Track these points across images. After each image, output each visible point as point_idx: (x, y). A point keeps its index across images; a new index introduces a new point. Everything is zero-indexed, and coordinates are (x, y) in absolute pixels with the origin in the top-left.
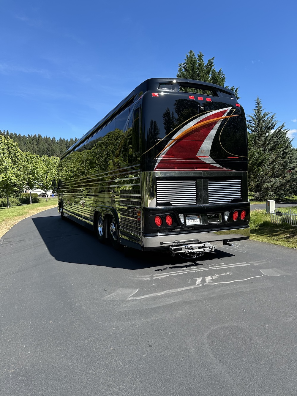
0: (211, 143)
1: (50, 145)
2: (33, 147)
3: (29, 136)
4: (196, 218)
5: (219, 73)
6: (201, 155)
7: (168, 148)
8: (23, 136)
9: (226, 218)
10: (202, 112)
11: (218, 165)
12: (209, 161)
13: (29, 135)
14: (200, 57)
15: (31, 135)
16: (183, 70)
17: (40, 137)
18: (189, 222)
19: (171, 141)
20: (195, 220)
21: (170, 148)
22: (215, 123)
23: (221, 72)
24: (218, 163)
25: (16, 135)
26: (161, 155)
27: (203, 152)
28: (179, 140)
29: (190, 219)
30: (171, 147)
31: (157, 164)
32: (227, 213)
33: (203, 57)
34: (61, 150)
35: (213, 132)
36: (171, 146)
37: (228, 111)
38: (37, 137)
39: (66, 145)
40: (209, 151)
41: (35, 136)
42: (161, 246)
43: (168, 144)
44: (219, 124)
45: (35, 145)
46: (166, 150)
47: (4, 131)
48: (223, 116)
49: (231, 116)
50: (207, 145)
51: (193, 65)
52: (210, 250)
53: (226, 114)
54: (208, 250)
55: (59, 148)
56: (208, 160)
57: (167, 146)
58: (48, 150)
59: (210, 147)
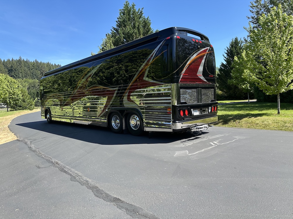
0: (203, 67)
4: (198, 111)
5: (147, 19)
6: (199, 74)
7: (185, 69)
9: (210, 111)
10: (199, 49)
11: (205, 80)
12: (202, 78)
14: (133, 6)
16: (122, 14)
18: (195, 113)
19: (186, 65)
21: (186, 70)
22: (204, 55)
23: (149, 18)
26: (182, 73)
27: (200, 72)
28: (190, 65)
29: (196, 111)
31: (180, 79)
32: (210, 108)
33: (135, 6)
35: (203, 61)
37: (208, 49)
40: (202, 72)
42: (181, 128)
43: (185, 67)
44: (206, 56)
46: (184, 71)
48: (207, 52)
49: (210, 52)
50: (201, 69)
51: (129, 11)
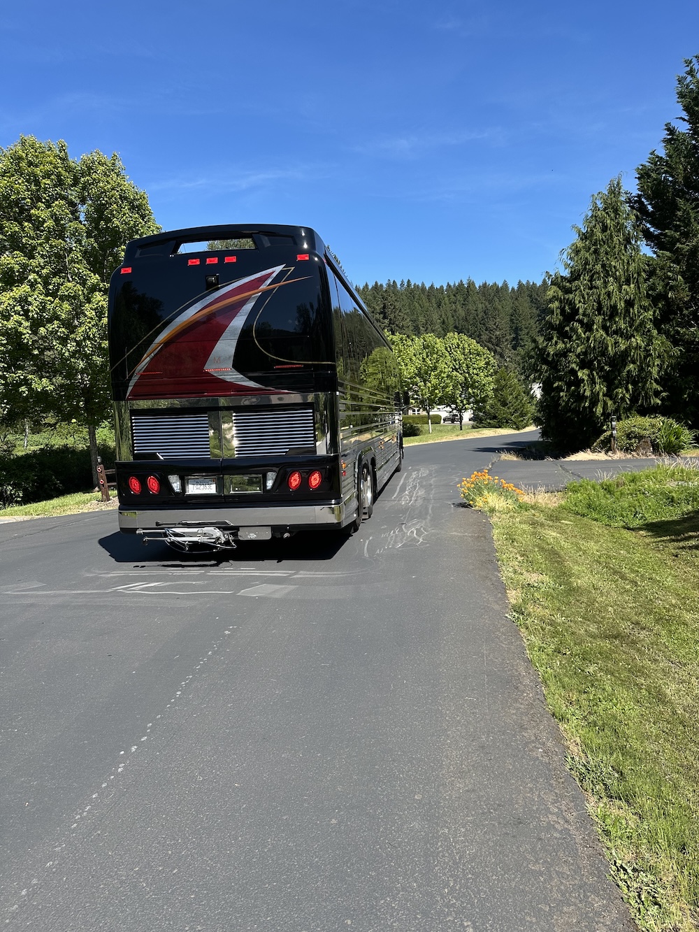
0: (234, 343)
1: (490, 302)
2: (455, 311)
3: (450, 286)
4: (210, 483)
6: (215, 367)
7: (148, 359)
8: (438, 287)
9: (270, 484)
10: (213, 287)
11: (250, 384)
12: (234, 377)
13: (448, 284)
15: (452, 284)
17: (471, 286)
18: (195, 488)
19: (153, 346)
20: (207, 486)
21: (152, 359)
22: (244, 302)
24: (251, 379)
25: (423, 288)
26: (136, 372)
27: (219, 360)
28: (167, 343)
29: (197, 483)
30: (153, 357)
31: (130, 389)
32: (271, 474)
34: (515, 311)
35: (239, 321)
36: (152, 355)
37: (274, 275)
38: (466, 286)
39: (531, 296)
40: (230, 357)
41: (461, 284)
43: (148, 352)
44: (253, 303)
45: (458, 307)
46: (144, 363)
47: (402, 282)
48: (261, 287)
49: (281, 283)
50: (226, 347)
52: (213, 540)
53: (269, 281)
54: (209, 540)
55: (511, 305)
56: (230, 375)
57: (145, 355)
58: (486, 315)
59: (232, 351)
